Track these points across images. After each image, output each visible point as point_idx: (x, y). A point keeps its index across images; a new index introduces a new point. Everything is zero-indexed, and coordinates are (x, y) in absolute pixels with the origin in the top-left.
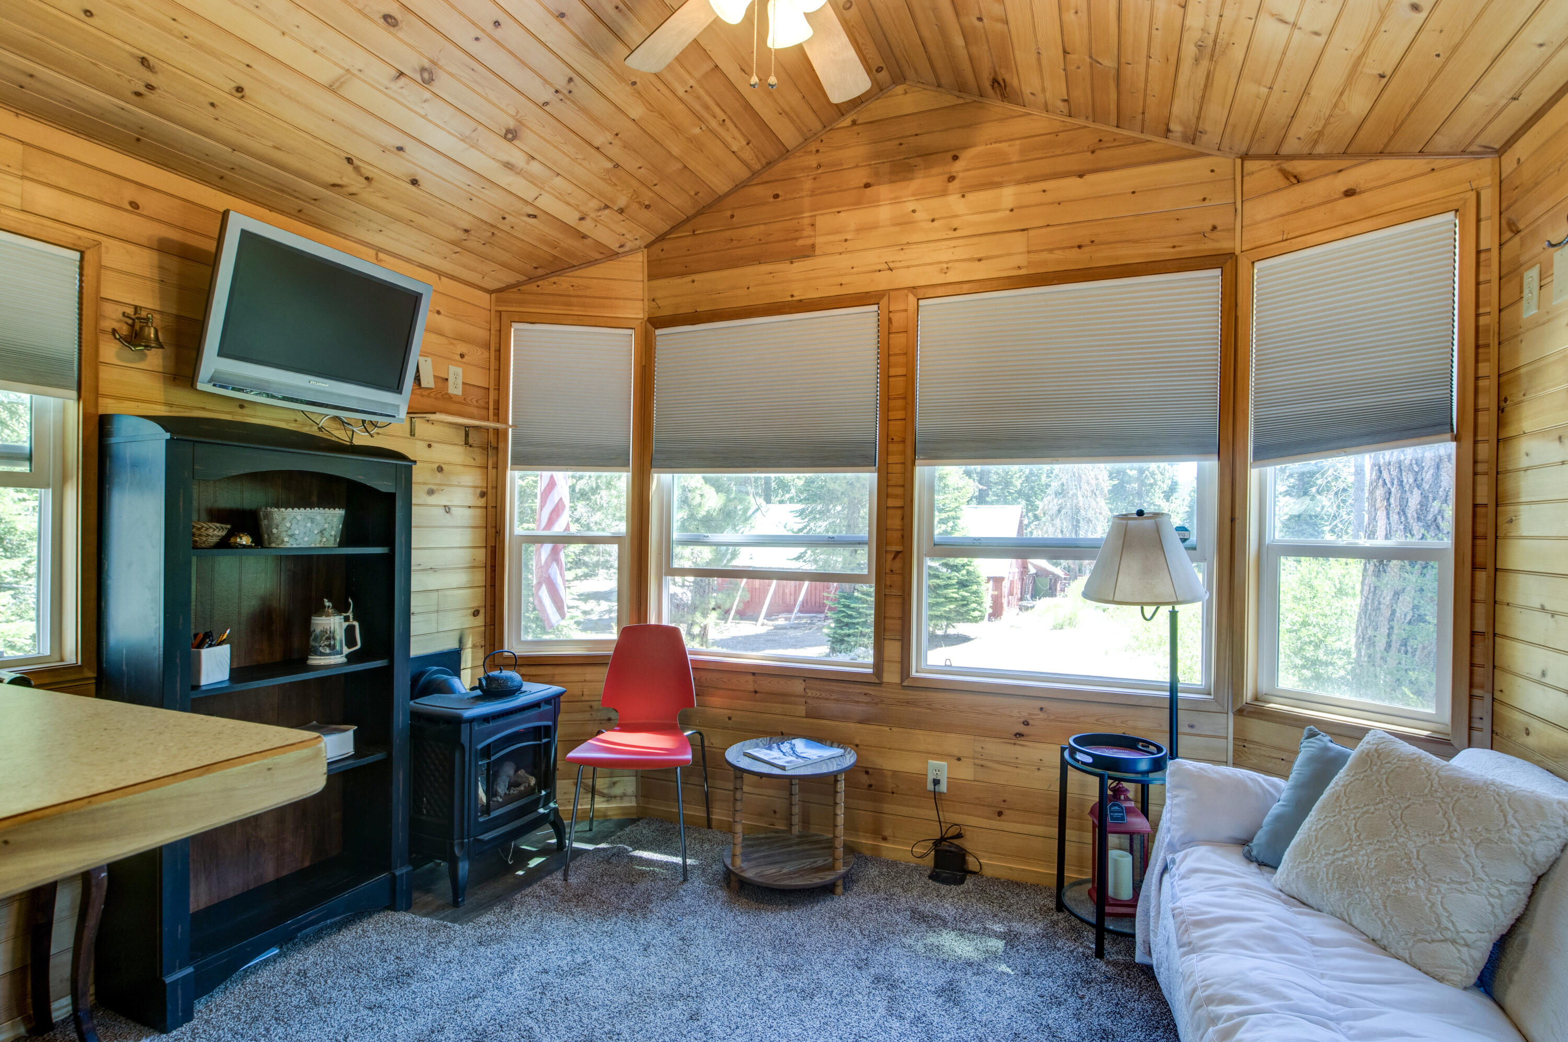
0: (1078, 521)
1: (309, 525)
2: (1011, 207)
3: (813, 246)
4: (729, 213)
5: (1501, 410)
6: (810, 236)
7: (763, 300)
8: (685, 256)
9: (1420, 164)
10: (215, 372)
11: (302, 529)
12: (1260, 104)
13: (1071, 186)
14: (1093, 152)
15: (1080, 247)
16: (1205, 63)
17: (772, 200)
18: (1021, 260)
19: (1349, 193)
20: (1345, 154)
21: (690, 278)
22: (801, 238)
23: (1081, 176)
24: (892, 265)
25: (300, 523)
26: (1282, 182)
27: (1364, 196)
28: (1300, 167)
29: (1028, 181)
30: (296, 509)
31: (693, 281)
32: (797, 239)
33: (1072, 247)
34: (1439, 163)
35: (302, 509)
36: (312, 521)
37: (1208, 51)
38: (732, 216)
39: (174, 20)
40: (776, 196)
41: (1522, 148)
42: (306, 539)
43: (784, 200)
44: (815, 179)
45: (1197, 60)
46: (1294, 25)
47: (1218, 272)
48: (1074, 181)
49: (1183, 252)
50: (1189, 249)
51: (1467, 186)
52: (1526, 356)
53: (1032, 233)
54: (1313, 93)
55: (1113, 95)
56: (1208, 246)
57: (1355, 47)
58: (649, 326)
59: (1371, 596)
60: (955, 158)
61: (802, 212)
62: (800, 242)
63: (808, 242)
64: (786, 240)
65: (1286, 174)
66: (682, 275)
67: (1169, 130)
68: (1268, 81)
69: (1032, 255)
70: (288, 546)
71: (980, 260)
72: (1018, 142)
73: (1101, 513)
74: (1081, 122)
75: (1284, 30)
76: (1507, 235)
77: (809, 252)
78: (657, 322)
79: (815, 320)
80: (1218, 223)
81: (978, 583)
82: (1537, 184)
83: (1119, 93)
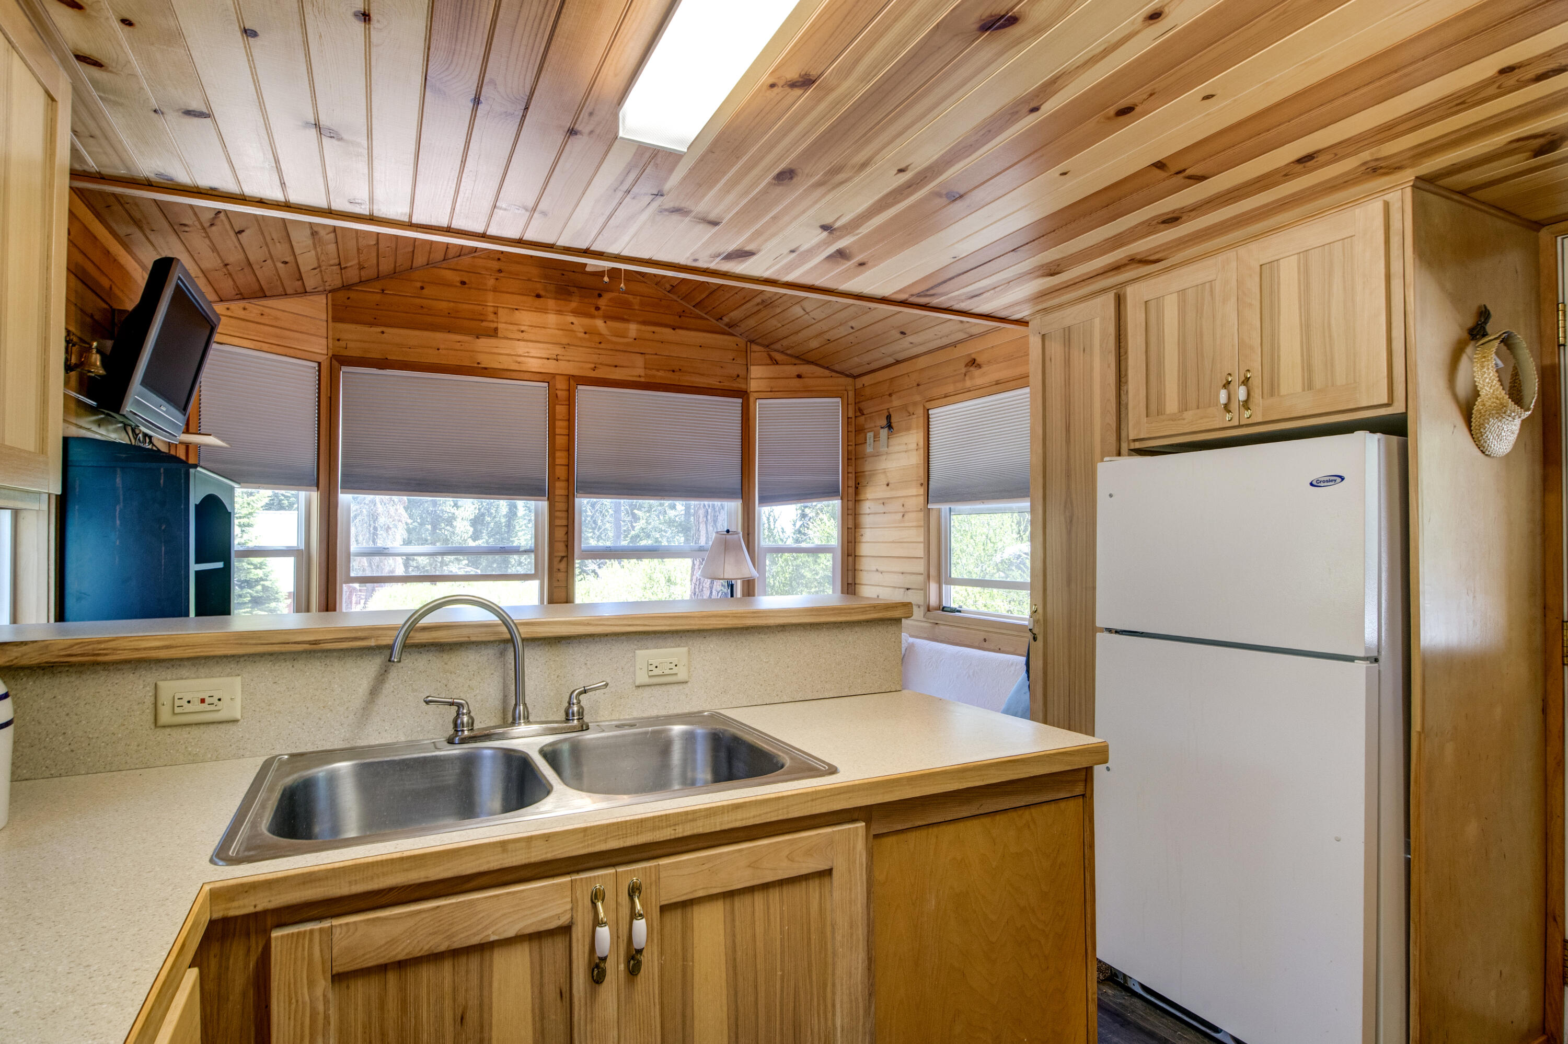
0: (375, 529)
2: (634, 337)
3: (496, 329)
4: (419, 285)
5: (856, 488)
6: (493, 321)
7: (453, 361)
8: (374, 309)
9: (827, 372)
12: (774, 328)
13: (667, 333)
14: (680, 317)
15: (673, 371)
16: (761, 307)
17: (459, 284)
18: (641, 372)
19: (799, 376)
20: (797, 357)
21: (380, 329)
22: (485, 321)
23: (674, 329)
24: (558, 357)
26: (769, 362)
27: (805, 380)
28: (778, 356)
29: (644, 323)
31: (383, 332)
32: (482, 321)
33: (669, 371)
34: (834, 374)
37: (765, 304)
38: (422, 288)
40: (463, 283)
41: (866, 380)
43: (470, 288)
44: (497, 279)
45: (758, 304)
46: (807, 313)
47: (740, 400)
48: (668, 331)
49: (724, 386)
50: (727, 384)
51: (843, 388)
52: (868, 467)
53: (647, 356)
54: (799, 334)
55: (704, 296)
56: (735, 385)
57: (825, 329)
58: (334, 362)
59: (698, 583)
60: (600, 296)
61: (487, 302)
62: (485, 324)
63: (494, 325)
64: (472, 319)
65: (771, 358)
66: (371, 325)
67: (721, 319)
68: (783, 323)
69: (647, 370)
71: (616, 366)
72: (638, 298)
73: (399, 521)
74: (675, 297)
75: (802, 312)
76: (858, 414)
77: (494, 333)
78: (340, 360)
79: (497, 385)
80: (740, 374)
81: (276, 600)
82: (872, 399)
83: (707, 297)
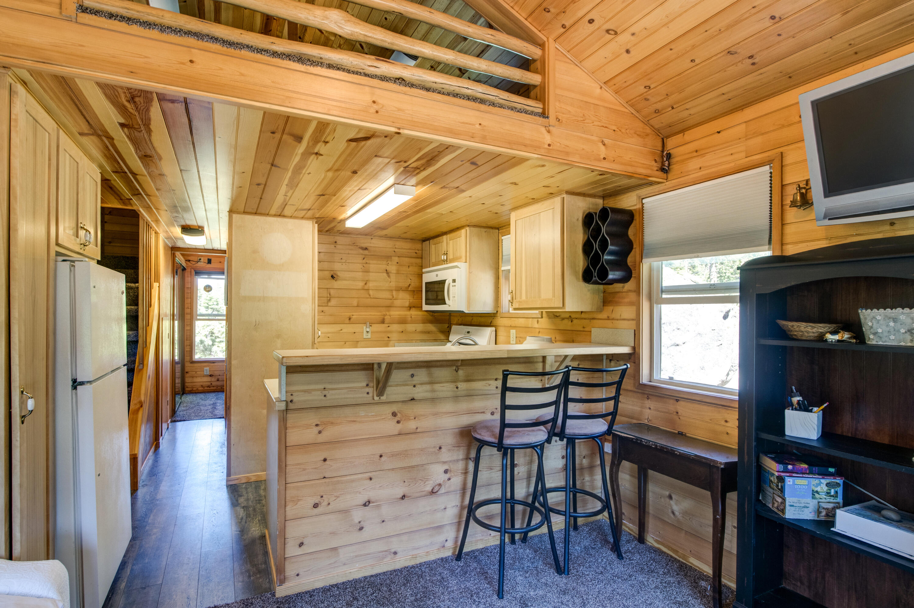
1: (892, 324)
10: (826, 210)
11: (884, 327)
25: (881, 322)
30: (875, 310)
35: (882, 310)
36: (895, 320)
39: (706, 31)
42: (892, 337)
70: (874, 342)
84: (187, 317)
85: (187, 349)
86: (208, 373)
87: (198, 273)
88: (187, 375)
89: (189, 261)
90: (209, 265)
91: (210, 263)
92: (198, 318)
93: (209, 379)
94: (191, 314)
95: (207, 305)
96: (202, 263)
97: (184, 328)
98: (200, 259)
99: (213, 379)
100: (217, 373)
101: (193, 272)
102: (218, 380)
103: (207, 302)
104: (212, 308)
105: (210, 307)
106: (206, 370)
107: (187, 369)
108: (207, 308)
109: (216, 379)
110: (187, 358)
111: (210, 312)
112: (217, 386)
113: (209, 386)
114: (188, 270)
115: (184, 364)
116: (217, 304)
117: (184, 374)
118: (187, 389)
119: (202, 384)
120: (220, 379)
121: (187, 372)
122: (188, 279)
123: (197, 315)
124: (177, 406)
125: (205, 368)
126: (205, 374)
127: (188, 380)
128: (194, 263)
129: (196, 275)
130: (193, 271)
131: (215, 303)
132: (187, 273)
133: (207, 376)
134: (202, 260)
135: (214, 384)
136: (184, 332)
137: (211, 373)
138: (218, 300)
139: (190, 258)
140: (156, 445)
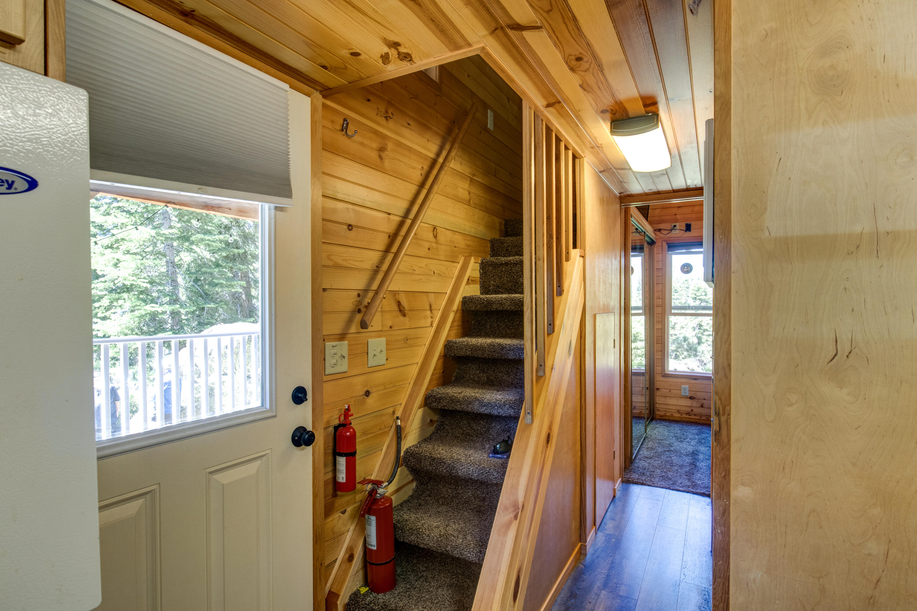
84: (658, 310)
85: (658, 356)
86: (687, 394)
87: (673, 246)
88: (658, 393)
89: (660, 230)
90: (688, 234)
91: (690, 231)
92: (673, 311)
93: (688, 402)
94: (663, 306)
95: (695, 296)
96: (678, 231)
97: (653, 325)
98: (675, 226)
99: (695, 403)
100: (699, 395)
101: (665, 246)
102: (702, 406)
103: (695, 292)
104: (700, 299)
105: (698, 298)
106: (685, 389)
107: (658, 385)
108: (695, 299)
109: (699, 405)
110: (658, 369)
111: (697, 303)
112: (701, 415)
113: (688, 413)
114: (659, 244)
115: (654, 378)
116: (706, 295)
117: (654, 390)
118: (657, 413)
119: (678, 408)
120: (706, 405)
121: (658, 389)
122: (658, 257)
123: (672, 308)
124: (635, 452)
125: (683, 386)
126: (683, 394)
127: (659, 400)
128: (667, 232)
129: (668, 251)
130: (665, 244)
131: (703, 294)
132: (656, 248)
133: (685, 397)
134: (677, 227)
135: (696, 411)
136: (654, 331)
137: (692, 394)
138: (706, 290)
139: (661, 226)
140: (581, 548)
